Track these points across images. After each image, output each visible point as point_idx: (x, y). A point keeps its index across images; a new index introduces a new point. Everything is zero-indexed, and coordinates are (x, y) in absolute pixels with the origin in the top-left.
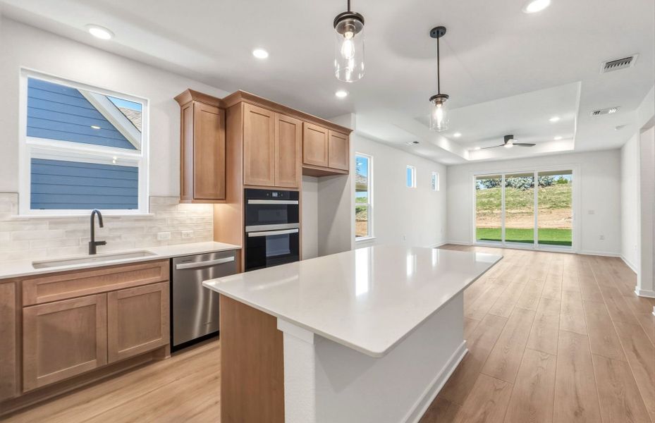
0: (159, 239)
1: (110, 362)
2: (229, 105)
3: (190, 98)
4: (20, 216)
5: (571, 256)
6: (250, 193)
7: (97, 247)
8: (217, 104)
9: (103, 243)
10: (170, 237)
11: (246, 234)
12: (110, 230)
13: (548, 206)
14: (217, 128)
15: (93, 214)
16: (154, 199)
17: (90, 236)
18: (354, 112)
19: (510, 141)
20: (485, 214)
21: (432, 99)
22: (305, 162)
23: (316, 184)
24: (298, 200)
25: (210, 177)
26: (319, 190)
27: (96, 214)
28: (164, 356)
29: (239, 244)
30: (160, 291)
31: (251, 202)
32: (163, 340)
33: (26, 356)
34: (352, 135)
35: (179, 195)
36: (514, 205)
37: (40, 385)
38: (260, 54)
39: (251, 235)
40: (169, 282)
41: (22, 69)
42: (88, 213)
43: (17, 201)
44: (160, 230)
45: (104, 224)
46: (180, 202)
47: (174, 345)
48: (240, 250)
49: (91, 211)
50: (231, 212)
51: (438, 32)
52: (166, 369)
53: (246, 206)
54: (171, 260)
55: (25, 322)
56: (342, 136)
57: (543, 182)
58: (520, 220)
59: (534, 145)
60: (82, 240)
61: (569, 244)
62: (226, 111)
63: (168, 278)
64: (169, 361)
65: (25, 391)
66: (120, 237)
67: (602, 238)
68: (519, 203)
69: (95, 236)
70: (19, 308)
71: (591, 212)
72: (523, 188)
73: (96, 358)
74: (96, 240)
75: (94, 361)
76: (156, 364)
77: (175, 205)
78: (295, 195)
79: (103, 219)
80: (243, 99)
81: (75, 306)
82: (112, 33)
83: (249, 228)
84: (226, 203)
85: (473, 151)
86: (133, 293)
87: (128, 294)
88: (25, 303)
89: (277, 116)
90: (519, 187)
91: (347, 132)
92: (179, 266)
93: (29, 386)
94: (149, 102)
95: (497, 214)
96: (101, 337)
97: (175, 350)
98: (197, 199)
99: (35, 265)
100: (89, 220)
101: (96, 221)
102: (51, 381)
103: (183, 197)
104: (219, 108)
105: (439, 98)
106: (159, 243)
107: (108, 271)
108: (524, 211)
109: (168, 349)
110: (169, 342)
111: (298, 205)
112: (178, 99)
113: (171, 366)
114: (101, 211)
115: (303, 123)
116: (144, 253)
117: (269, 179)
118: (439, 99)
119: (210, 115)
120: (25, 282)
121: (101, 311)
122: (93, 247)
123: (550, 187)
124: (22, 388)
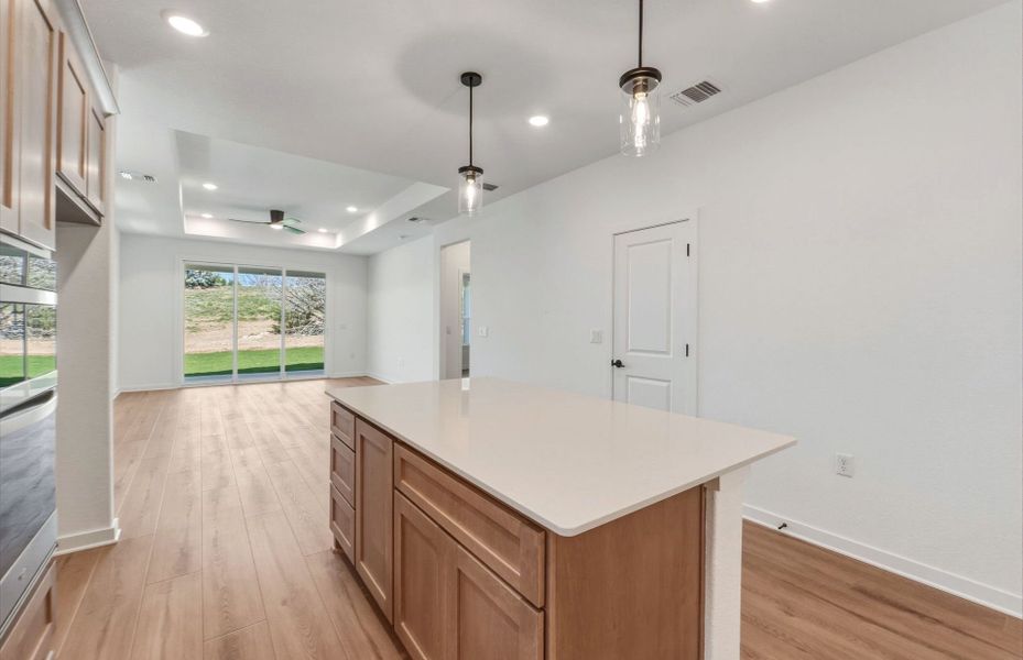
13: (218, 318)
21: (461, 170)
51: (471, 79)
57: (203, 281)
59: (303, 232)
105: (471, 170)
118: (470, 172)
123: (213, 289)
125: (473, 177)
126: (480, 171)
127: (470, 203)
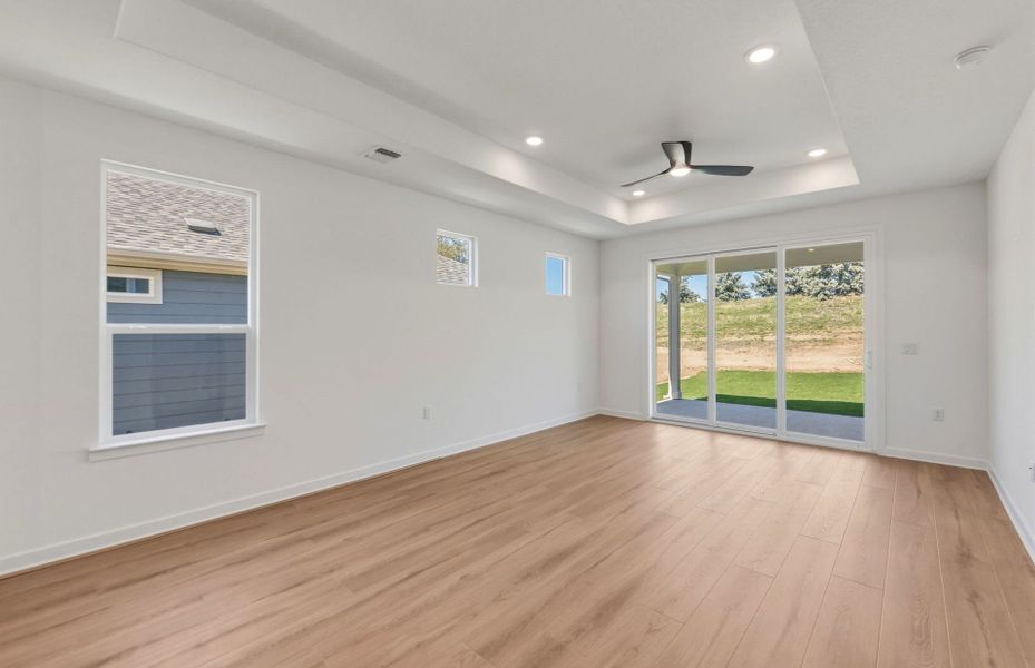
20: (748, 343)
36: (802, 327)
58: (810, 354)
67: (939, 416)
68: (812, 323)
71: (911, 349)
72: (821, 296)
90: (816, 295)
95: (770, 343)
108: (819, 337)
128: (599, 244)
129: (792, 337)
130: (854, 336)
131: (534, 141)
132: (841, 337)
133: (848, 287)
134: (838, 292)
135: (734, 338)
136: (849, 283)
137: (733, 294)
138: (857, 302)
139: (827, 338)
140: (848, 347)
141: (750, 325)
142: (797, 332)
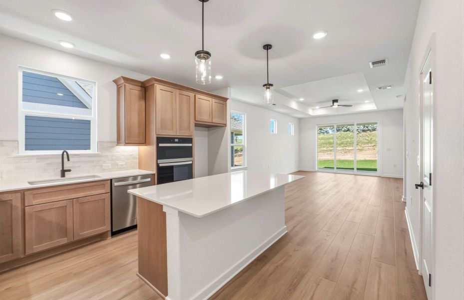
0: (104, 168)
1: (75, 240)
2: (147, 85)
3: (122, 81)
4: (19, 155)
5: (376, 178)
6: (160, 140)
7: (66, 173)
8: (140, 85)
9: (69, 171)
10: (110, 167)
11: (158, 165)
12: (74, 162)
14: (140, 99)
15: (63, 153)
16: (100, 144)
17: (61, 167)
18: (229, 86)
19: (335, 104)
21: (264, 85)
22: (196, 120)
23: (207, 132)
24: (192, 143)
25: (136, 129)
26: (209, 136)
27: (65, 153)
28: (107, 237)
29: (154, 171)
30: (104, 199)
31: (161, 145)
32: (107, 228)
33: (27, 235)
34: (228, 102)
35: (116, 141)
36: (350, 144)
37: (36, 251)
38: (165, 56)
39: (161, 165)
40: (110, 193)
41: (19, 67)
42: (60, 152)
43: (17, 145)
44: (104, 162)
45: (70, 159)
46: (117, 145)
47: (114, 231)
48: (154, 174)
49: (62, 151)
50: (149, 151)
51: (267, 47)
52: (108, 244)
53: (158, 148)
54: (111, 180)
55: (26, 215)
56: (222, 102)
59: (351, 106)
60: (56, 169)
61: (375, 170)
62: (145, 89)
63: (109, 191)
64: (110, 240)
65: (27, 254)
66: (79, 167)
67: (395, 166)
69: (65, 166)
70: (23, 207)
71: (389, 150)
72: (357, 132)
73: (66, 237)
74: (65, 169)
75: (66, 238)
76: (102, 242)
77: (113, 147)
78: (190, 140)
79: (70, 156)
80: (155, 82)
81: (55, 207)
82: (74, 45)
83: (159, 161)
84: (146, 145)
85: (315, 109)
86: (88, 199)
87: (86, 199)
88: (26, 205)
89: (178, 92)
91: (225, 99)
92: (116, 184)
93: (29, 252)
94: (97, 84)
96: (70, 225)
97: (114, 234)
98: (127, 143)
99: (30, 183)
100: (61, 156)
101: (65, 157)
102: (41, 249)
103: (119, 142)
104: (141, 87)
106: (104, 170)
107: (73, 187)
108: (357, 148)
109: (110, 234)
110: (110, 229)
111: (192, 147)
112: (115, 81)
113: (112, 243)
114: (68, 151)
115: (195, 95)
116: (94, 176)
117: (173, 131)
118: (268, 86)
119: (136, 91)
120: (26, 193)
121: (69, 210)
122: (63, 173)
123: (375, 132)
124: (25, 253)
125: (269, 88)
126: (271, 85)
127: (268, 99)
128: (300, 119)
129: (347, 148)
130: (370, 148)
131: (302, 100)
132: (365, 148)
133: (367, 129)
134: (364, 131)
135: (325, 149)
136: (367, 127)
137: (322, 131)
138: (370, 135)
139: (360, 148)
140: (368, 152)
141: (330, 143)
142: (349, 146)
